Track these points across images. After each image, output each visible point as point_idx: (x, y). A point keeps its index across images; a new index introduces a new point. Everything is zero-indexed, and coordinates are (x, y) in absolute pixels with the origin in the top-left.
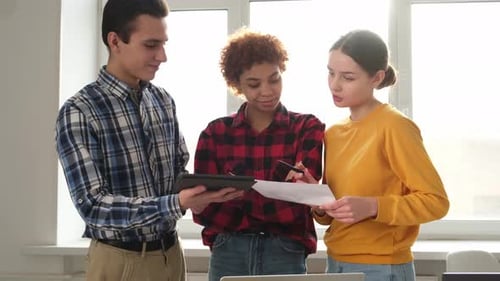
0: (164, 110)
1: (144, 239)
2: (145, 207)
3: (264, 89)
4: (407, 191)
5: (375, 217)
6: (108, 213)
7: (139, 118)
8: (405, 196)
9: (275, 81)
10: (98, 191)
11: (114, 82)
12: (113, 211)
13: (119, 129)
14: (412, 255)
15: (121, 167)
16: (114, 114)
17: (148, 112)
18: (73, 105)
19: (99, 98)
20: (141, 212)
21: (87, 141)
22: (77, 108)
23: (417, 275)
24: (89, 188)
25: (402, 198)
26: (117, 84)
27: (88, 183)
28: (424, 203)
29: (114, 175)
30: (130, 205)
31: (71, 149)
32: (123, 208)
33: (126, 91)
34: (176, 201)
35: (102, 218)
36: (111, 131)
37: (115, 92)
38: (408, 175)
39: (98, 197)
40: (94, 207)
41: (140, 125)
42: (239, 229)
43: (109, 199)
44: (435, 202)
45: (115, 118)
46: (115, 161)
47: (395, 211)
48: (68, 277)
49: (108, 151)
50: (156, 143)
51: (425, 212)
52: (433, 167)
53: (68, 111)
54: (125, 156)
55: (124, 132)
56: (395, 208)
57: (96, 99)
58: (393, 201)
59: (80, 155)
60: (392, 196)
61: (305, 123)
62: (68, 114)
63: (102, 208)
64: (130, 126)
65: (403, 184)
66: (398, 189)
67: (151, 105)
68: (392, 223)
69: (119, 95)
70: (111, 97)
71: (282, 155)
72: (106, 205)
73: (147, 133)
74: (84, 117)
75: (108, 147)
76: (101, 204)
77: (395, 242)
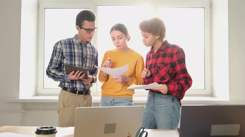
1: (77, 90)
5: (127, 83)
16: (74, 48)
32: (55, 75)
33: (80, 42)
46: (70, 62)
48: (24, 111)
50: (86, 61)
54: (73, 61)
64: (78, 53)
73: (84, 57)
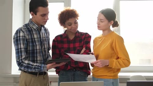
0: (46, 34)
2: (36, 67)
3: (73, 26)
4: (118, 58)
5: (108, 66)
6: (25, 66)
7: (40, 36)
8: (118, 60)
9: (76, 23)
10: (24, 58)
11: (34, 24)
12: (27, 66)
13: (34, 39)
14: (118, 77)
15: (33, 50)
16: (33, 34)
17: (42, 34)
18: (21, 30)
19: (29, 28)
20: (35, 68)
21: (24, 42)
22: (23, 31)
23: (120, 83)
24: (22, 57)
25: (117, 60)
26: (35, 25)
27: (21, 55)
28: (123, 62)
29: (31, 52)
30: (32, 65)
31: (18, 44)
32: (30, 66)
33: (37, 27)
34: (46, 67)
35: (23, 67)
36: (32, 39)
37: (34, 27)
38: (119, 53)
39: (23, 60)
40: (22, 63)
41: (40, 38)
42: (67, 70)
43: (26, 62)
44: (126, 62)
45: (33, 35)
46: (32, 48)
47: (114, 64)
48: (15, 83)
49: (30, 45)
50: (44, 44)
51: (123, 65)
52: (126, 50)
53: (20, 32)
54: (35, 47)
55: (35, 39)
56: (114, 63)
57: (28, 29)
58: (114, 61)
59: (21, 46)
60: (114, 60)
61: (85, 36)
62: (20, 33)
63: (24, 64)
64: (37, 38)
65: (117, 56)
66: (116, 57)
67: (43, 32)
68: (113, 67)
69: (35, 28)
70: (32, 29)
71: (79, 46)
72: (25, 63)
73: (42, 40)
74: (24, 34)
75: (30, 44)
76: (24, 63)
77: (114, 72)
